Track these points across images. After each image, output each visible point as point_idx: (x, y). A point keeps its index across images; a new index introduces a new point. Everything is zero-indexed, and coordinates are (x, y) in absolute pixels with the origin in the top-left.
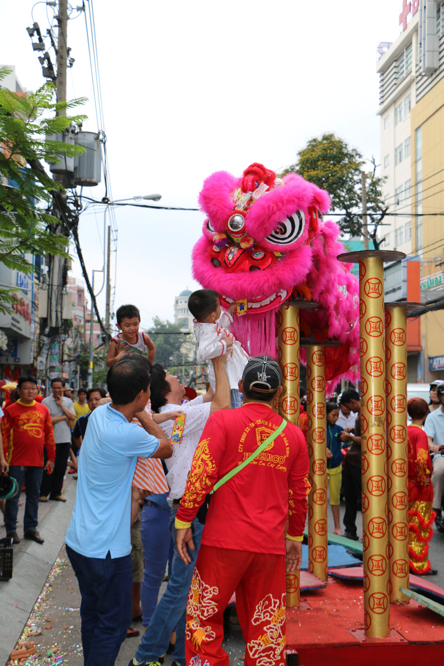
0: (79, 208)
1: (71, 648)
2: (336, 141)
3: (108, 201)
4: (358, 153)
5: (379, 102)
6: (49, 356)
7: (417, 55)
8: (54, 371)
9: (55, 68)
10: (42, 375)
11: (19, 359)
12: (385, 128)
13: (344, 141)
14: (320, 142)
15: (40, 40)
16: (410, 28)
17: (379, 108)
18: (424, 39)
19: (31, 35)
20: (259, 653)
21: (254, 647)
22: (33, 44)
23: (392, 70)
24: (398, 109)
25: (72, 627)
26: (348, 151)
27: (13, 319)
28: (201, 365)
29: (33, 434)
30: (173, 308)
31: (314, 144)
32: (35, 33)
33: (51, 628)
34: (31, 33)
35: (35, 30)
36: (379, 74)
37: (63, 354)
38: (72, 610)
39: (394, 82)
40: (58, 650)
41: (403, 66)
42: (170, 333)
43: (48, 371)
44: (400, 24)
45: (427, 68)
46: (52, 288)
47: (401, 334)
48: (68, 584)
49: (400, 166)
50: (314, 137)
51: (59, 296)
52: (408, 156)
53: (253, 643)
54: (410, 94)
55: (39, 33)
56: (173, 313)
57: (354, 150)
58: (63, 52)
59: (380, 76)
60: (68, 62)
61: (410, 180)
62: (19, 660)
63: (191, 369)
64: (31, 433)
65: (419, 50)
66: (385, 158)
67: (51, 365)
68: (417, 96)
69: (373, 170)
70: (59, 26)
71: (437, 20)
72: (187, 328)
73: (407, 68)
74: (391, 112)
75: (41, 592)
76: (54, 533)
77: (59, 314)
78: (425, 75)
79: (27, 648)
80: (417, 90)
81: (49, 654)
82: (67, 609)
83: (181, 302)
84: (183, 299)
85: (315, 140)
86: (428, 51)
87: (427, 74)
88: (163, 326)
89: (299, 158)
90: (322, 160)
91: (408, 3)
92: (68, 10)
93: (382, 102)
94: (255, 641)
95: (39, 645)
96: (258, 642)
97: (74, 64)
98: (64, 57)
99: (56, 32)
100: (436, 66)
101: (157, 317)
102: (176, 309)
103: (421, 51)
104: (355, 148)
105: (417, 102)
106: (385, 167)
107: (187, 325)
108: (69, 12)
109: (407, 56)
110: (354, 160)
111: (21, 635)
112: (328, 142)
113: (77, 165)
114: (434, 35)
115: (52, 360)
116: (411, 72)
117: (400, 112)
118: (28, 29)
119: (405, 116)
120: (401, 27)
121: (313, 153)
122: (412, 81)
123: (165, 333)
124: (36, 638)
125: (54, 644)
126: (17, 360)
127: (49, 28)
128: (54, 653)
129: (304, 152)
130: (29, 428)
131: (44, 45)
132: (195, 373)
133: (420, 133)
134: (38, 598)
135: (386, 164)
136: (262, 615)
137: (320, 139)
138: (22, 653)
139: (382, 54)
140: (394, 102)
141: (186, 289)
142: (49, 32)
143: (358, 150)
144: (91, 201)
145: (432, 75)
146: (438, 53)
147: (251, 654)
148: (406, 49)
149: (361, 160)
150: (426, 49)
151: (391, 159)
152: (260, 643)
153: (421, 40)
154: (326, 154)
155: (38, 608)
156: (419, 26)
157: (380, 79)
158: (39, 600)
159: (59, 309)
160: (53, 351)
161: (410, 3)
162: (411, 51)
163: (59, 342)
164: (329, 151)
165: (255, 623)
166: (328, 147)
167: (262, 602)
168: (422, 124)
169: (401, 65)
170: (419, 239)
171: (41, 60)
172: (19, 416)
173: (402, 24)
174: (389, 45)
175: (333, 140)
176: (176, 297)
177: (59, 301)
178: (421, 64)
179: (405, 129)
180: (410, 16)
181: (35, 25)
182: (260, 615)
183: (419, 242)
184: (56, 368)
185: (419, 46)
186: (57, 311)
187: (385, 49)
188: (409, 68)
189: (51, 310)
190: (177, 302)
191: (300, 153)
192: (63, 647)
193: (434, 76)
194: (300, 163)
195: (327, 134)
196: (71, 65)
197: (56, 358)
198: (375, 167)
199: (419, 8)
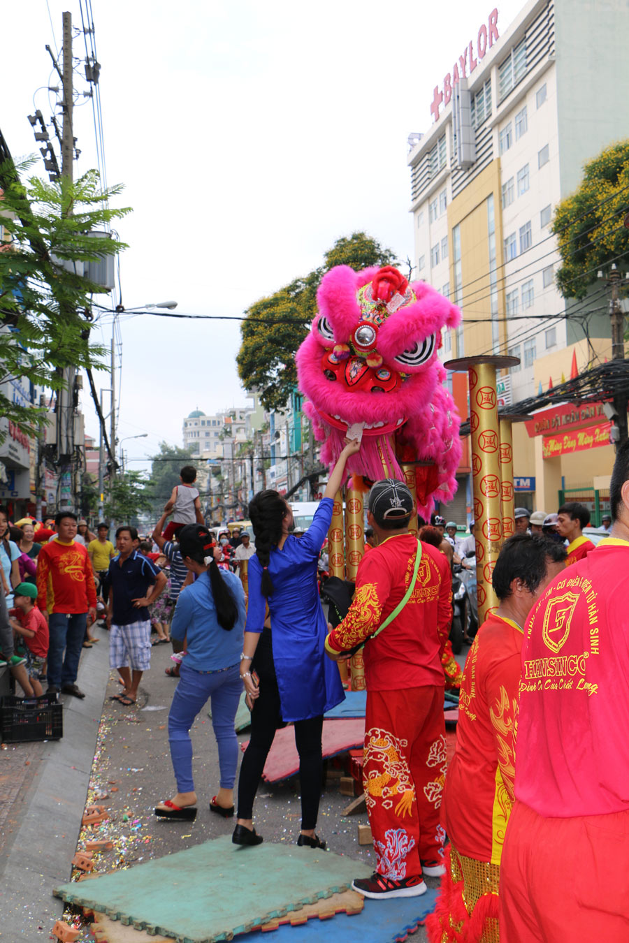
0: (90, 318)
1: (147, 811)
2: (366, 241)
3: (123, 309)
4: (392, 253)
5: (412, 197)
6: (60, 488)
7: (451, 147)
8: (65, 505)
9: (59, 161)
10: (53, 510)
11: (17, 492)
12: (419, 227)
13: (376, 240)
14: (349, 242)
15: (44, 129)
16: (443, 118)
17: (412, 205)
18: (459, 130)
19: (33, 124)
20: (437, 795)
21: (431, 789)
22: (36, 135)
23: (424, 163)
24: (433, 205)
25: (140, 789)
26: (381, 252)
27: (11, 447)
28: (216, 495)
29: (75, 578)
30: (182, 432)
31: (342, 244)
32: (38, 121)
33: (117, 790)
34: (33, 121)
35: (37, 118)
36: (411, 168)
37: (75, 485)
38: (136, 770)
39: (427, 176)
40: (132, 814)
41: (437, 159)
42: (179, 460)
43: (59, 504)
44: (432, 114)
45: (464, 162)
46: (61, 410)
47: (507, 450)
48: (121, 743)
49: (436, 267)
50: (342, 237)
51: (70, 419)
52: (445, 257)
53: (430, 785)
54: (446, 189)
55: (42, 122)
56: (182, 437)
57: (387, 250)
58: (68, 142)
59: (412, 170)
60: (74, 153)
61: (448, 283)
62: (92, 825)
63: (205, 500)
64: (73, 577)
65: (454, 142)
66: (420, 259)
67: (63, 497)
68: (453, 192)
69: (409, 273)
70: (64, 114)
71: (472, 110)
72: (199, 454)
73: (441, 161)
74: (425, 209)
75: (95, 752)
76: (91, 686)
77: (70, 439)
78: (461, 169)
79: (100, 812)
80: (453, 185)
81: (124, 818)
82: (129, 769)
83: (190, 425)
84: (193, 421)
85: (343, 240)
86: (463, 143)
87: (463, 168)
88: (171, 452)
89: (326, 259)
90: (352, 262)
91: (439, 92)
92: (73, 96)
93: (415, 198)
94: (431, 783)
95: (109, 809)
96: (434, 784)
97: (80, 155)
98: (70, 148)
99: (60, 120)
100: (473, 160)
101: (164, 442)
102: (185, 433)
103: (456, 143)
104: (388, 248)
105: (453, 199)
106: (420, 270)
107: (198, 450)
108: (74, 98)
109: (440, 148)
110: (387, 261)
111: (87, 799)
112: (359, 241)
113: (87, 269)
114: (469, 126)
115: (64, 492)
116: (446, 165)
117: (435, 208)
118: (29, 117)
119: (441, 213)
120: (433, 118)
121: (342, 254)
122: (447, 176)
123: (173, 460)
124: (103, 801)
125: (126, 807)
126: (15, 494)
127: (53, 116)
128: (130, 817)
129: (332, 252)
130: (71, 572)
131: (48, 135)
132: (210, 504)
133: (458, 232)
134: (94, 759)
135: (422, 266)
136: (438, 757)
137: (349, 238)
138: (95, 818)
139: (413, 145)
140: (428, 197)
141: (195, 410)
142: (53, 120)
143: (391, 250)
144: (104, 310)
145: (469, 169)
146: (474, 146)
147: (429, 798)
148: (440, 141)
149: (395, 262)
150: (462, 142)
151: (427, 260)
152: (437, 785)
153: (455, 131)
154: (357, 256)
155: (97, 768)
156: (453, 116)
157: (411, 173)
158: (95, 761)
159: (70, 434)
160: (65, 482)
161: (442, 92)
162: (445, 143)
163: (71, 472)
164: (360, 252)
165: (430, 764)
166: (359, 247)
167: (436, 743)
168: (460, 222)
169: (435, 158)
170: (460, 349)
171: (44, 152)
172: (58, 557)
173: (434, 114)
174: (420, 136)
175: (364, 239)
176: (185, 419)
177: (70, 425)
178: (457, 157)
179: (441, 228)
180: (442, 106)
181: (38, 112)
182: (435, 758)
183: (460, 352)
184: (69, 501)
185: (453, 137)
186: (67, 436)
187: (416, 141)
188: (443, 161)
189: (61, 436)
190: (186, 424)
191: (327, 255)
192: (137, 810)
193: (471, 170)
194: (327, 266)
195: (357, 233)
196: (77, 156)
197: (68, 489)
198: (411, 269)
199: (452, 98)
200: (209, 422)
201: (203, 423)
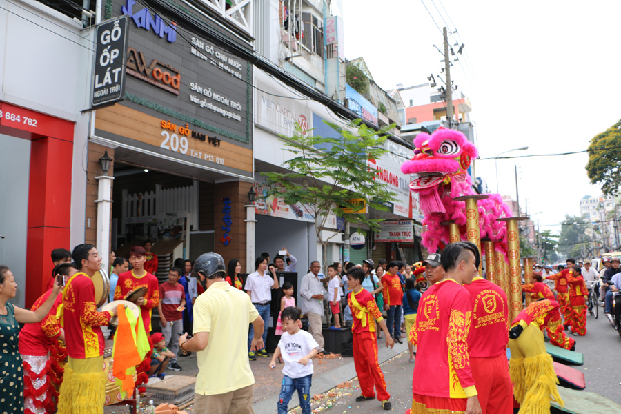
72: (588, 219)
83: (584, 203)
88: (572, 219)
101: (567, 214)
102: (580, 208)
172: (391, 280)
190: (581, 203)
200: (594, 201)
201: (591, 201)
